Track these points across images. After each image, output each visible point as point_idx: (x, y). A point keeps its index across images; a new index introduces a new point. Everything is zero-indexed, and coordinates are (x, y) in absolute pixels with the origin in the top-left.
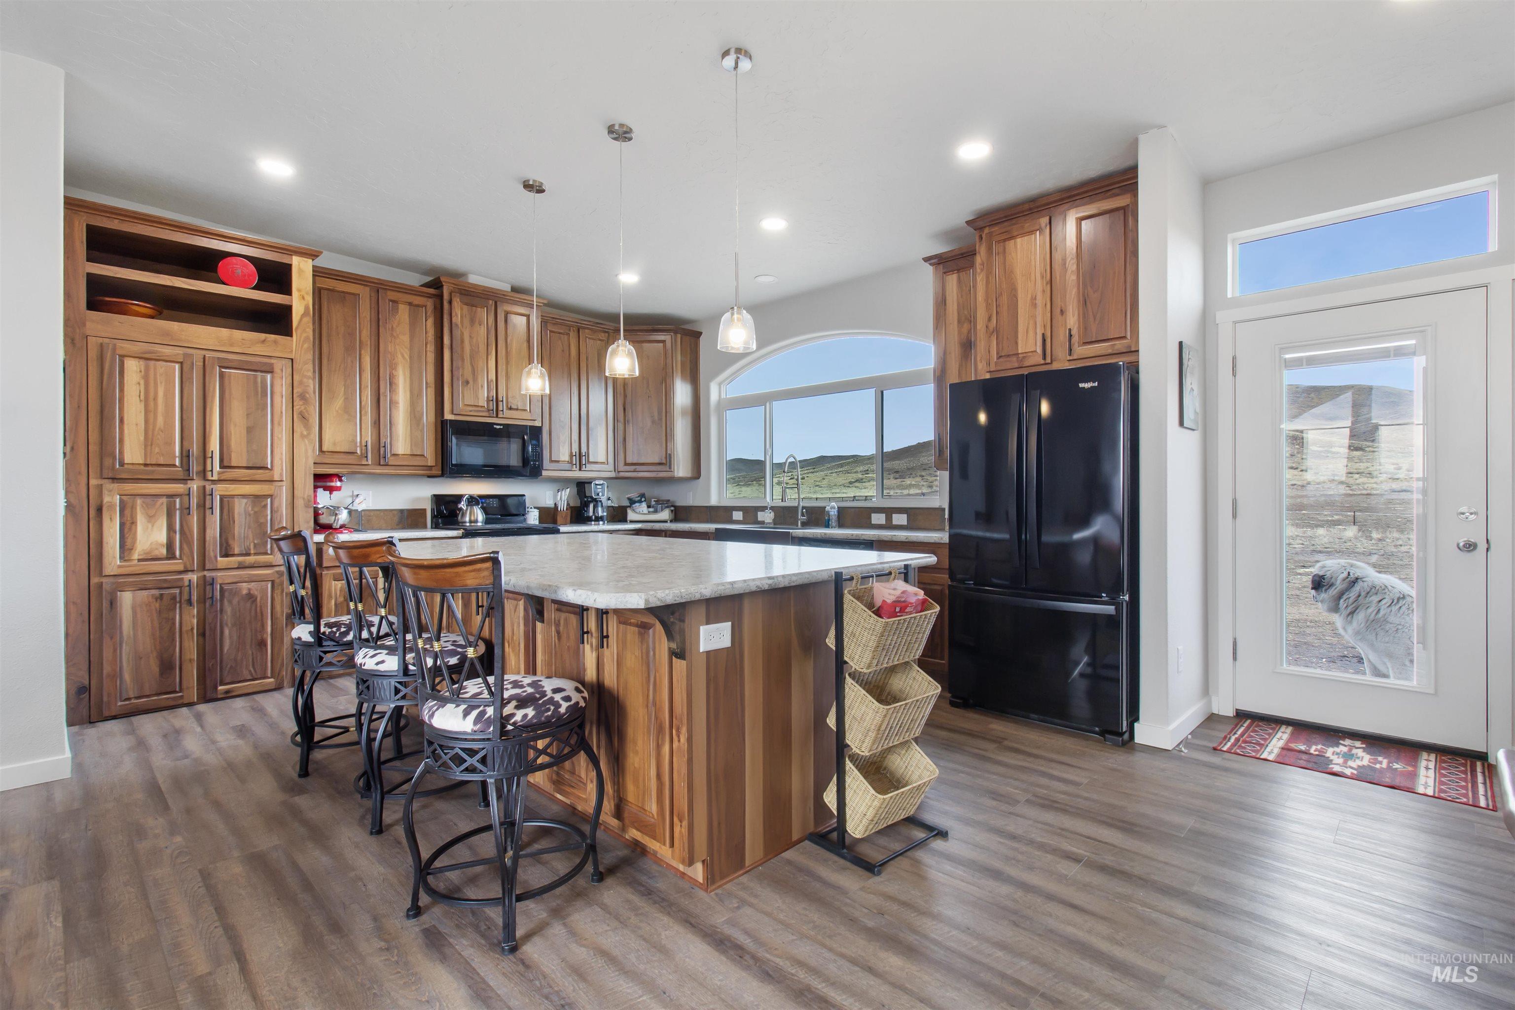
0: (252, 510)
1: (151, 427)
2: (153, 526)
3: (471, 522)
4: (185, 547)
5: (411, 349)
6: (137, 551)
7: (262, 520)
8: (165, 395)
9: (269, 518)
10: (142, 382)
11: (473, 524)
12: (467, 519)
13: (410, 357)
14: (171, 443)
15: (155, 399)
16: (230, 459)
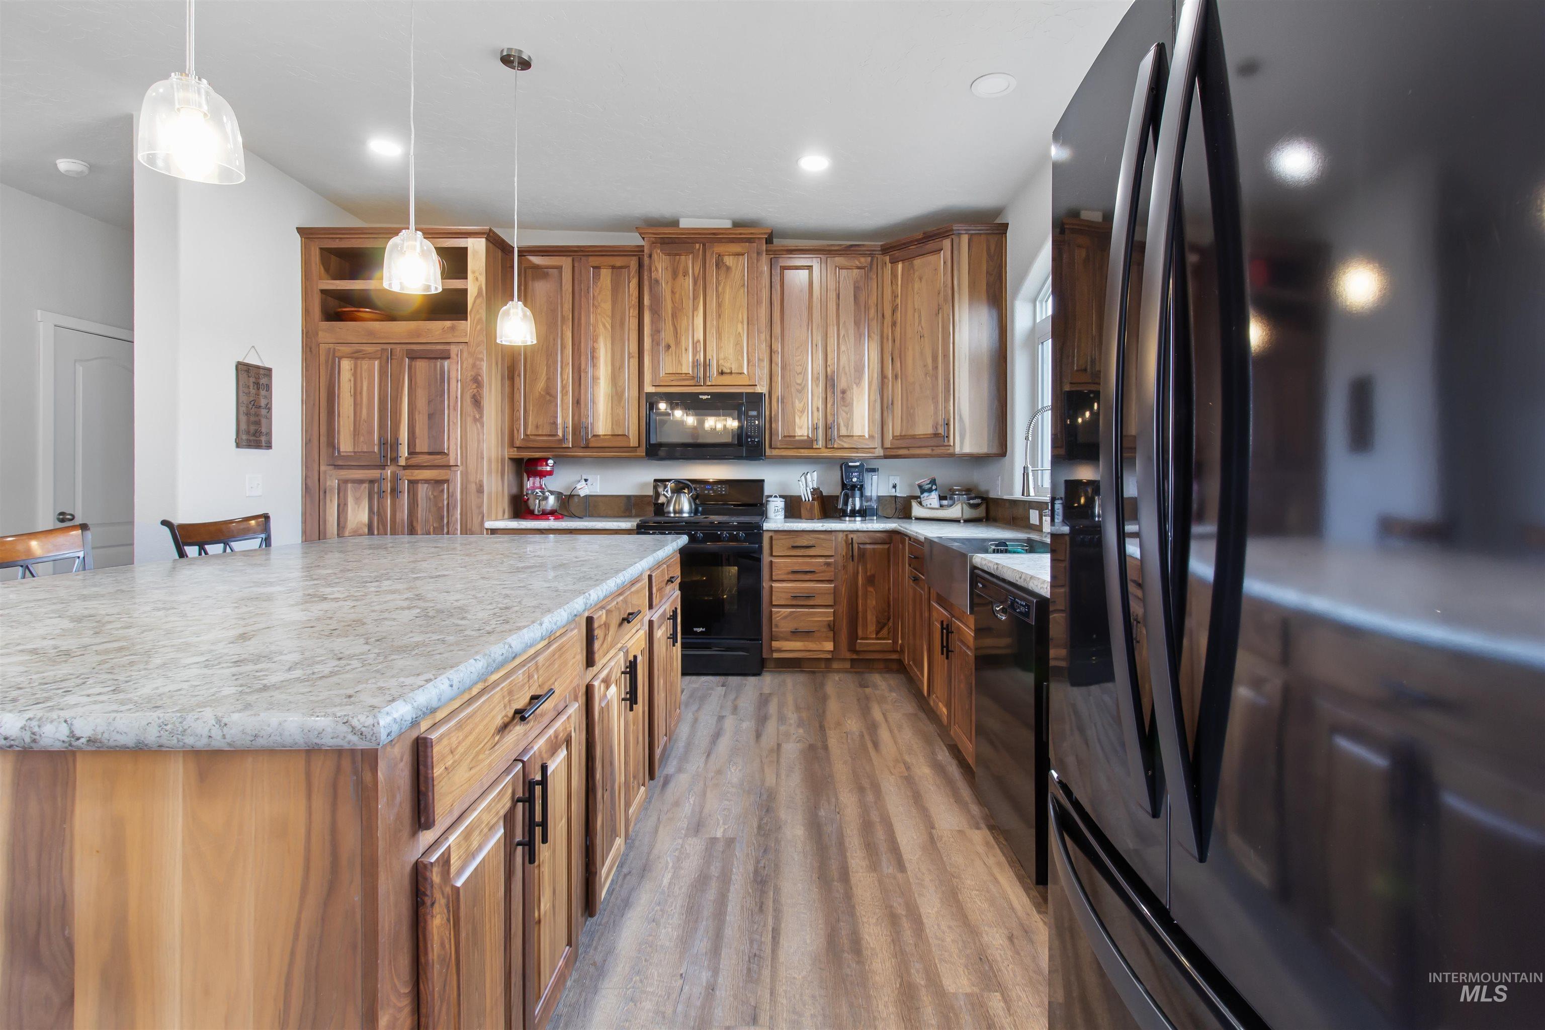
0: (432, 494)
1: (358, 419)
2: (358, 507)
3: (675, 512)
4: (381, 527)
5: (613, 316)
6: (348, 529)
7: (440, 505)
8: (368, 389)
9: (445, 503)
10: (352, 379)
11: (677, 515)
12: (671, 509)
13: (612, 327)
14: (371, 432)
15: (361, 393)
16: (415, 445)
